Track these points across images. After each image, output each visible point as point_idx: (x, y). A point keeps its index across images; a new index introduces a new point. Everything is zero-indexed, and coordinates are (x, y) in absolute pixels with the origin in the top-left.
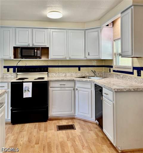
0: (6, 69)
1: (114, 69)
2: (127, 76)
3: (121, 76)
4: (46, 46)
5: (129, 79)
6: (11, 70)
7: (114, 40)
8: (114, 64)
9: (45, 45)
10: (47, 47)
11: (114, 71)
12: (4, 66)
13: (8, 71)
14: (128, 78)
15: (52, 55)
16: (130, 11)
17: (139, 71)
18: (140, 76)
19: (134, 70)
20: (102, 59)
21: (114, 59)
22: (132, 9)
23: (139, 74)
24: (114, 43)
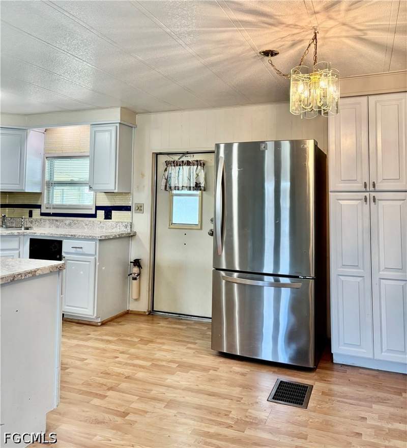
1: (44, 210)
2: (82, 221)
3: (67, 222)
5: (86, 225)
7: (47, 158)
11: (42, 214)
14: (84, 225)
16: (113, 129)
17: (108, 212)
18: (111, 219)
19: (98, 211)
20: (26, 191)
21: (46, 192)
22: (117, 127)
23: (108, 216)
24: (47, 162)
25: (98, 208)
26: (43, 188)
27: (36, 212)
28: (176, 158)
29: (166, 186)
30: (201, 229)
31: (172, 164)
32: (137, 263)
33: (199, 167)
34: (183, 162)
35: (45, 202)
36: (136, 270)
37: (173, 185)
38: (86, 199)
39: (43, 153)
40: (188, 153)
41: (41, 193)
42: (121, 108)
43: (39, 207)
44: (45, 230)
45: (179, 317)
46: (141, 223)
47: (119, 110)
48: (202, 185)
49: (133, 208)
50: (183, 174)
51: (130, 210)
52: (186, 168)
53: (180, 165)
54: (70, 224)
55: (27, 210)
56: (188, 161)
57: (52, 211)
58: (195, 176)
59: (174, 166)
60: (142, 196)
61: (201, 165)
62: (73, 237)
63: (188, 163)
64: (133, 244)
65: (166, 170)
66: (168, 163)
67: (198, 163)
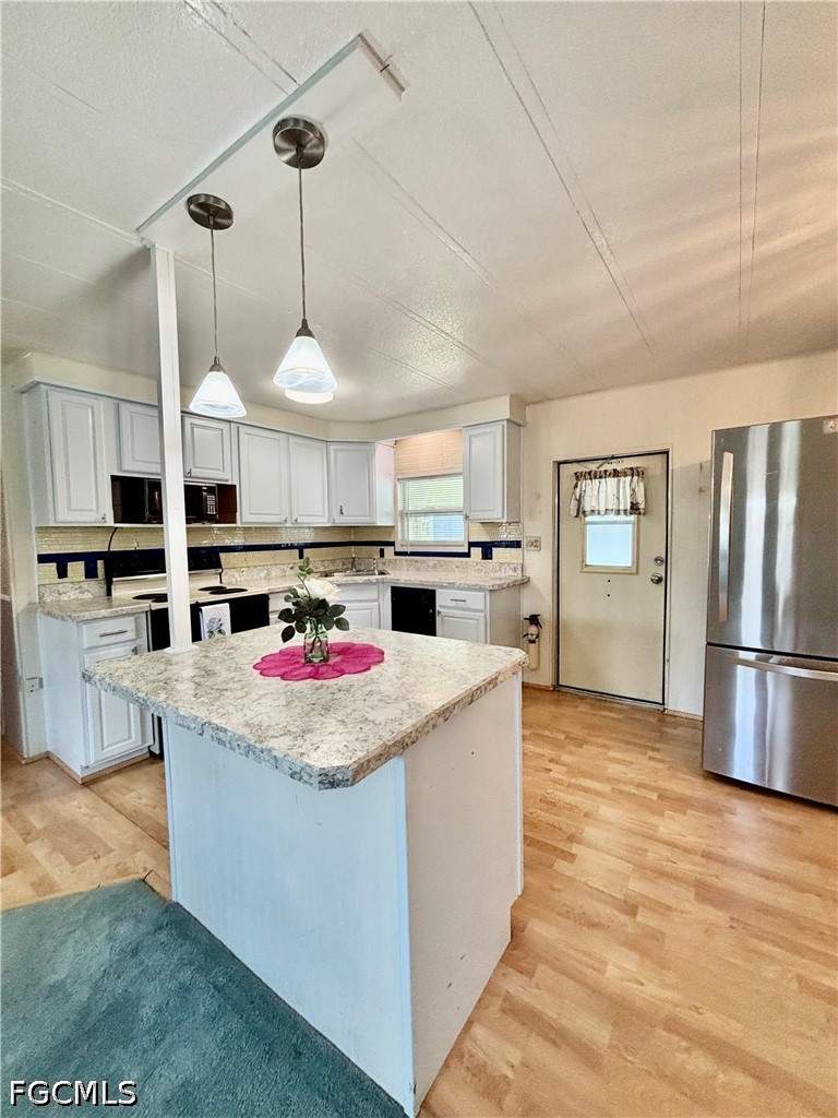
0: (53, 566)
1: (399, 549)
3: (431, 563)
4: (227, 481)
5: (457, 567)
6: (76, 569)
7: (398, 480)
8: (398, 538)
9: (226, 477)
10: (230, 483)
11: (397, 554)
12: (39, 556)
13: (62, 573)
14: (454, 567)
15: (247, 512)
16: (498, 429)
17: (487, 549)
18: (491, 558)
19: (472, 549)
20: (379, 524)
21: (399, 524)
22: (503, 426)
23: (487, 555)
24: (399, 486)
25: (471, 545)
26: (396, 521)
27: (389, 551)
28: (593, 467)
29: (578, 510)
30: (637, 573)
31: (587, 476)
32: (534, 620)
33: (635, 478)
34: (606, 471)
35: (400, 538)
36: (533, 630)
37: (587, 508)
38: (455, 534)
39: (393, 472)
40: (613, 458)
41: (393, 527)
42: (511, 396)
43: (392, 544)
44: (410, 575)
45: (602, 699)
46: (538, 565)
47: (507, 399)
48: (642, 506)
49: (524, 544)
50: (606, 491)
51: (520, 547)
52: (612, 481)
53: (600, 477)
54: (435, 566)
55: (377, 549)
56: (615, 470)
57: (409, 550)
58: (628, 492)
59: (591, 479)
60: (538, 526)
61: (638, 475)
62: (451, 586)
63: (616, 473)
64: (526, 595)
65: (576, 486)
66: (578, 476)
67: (633, 472)
